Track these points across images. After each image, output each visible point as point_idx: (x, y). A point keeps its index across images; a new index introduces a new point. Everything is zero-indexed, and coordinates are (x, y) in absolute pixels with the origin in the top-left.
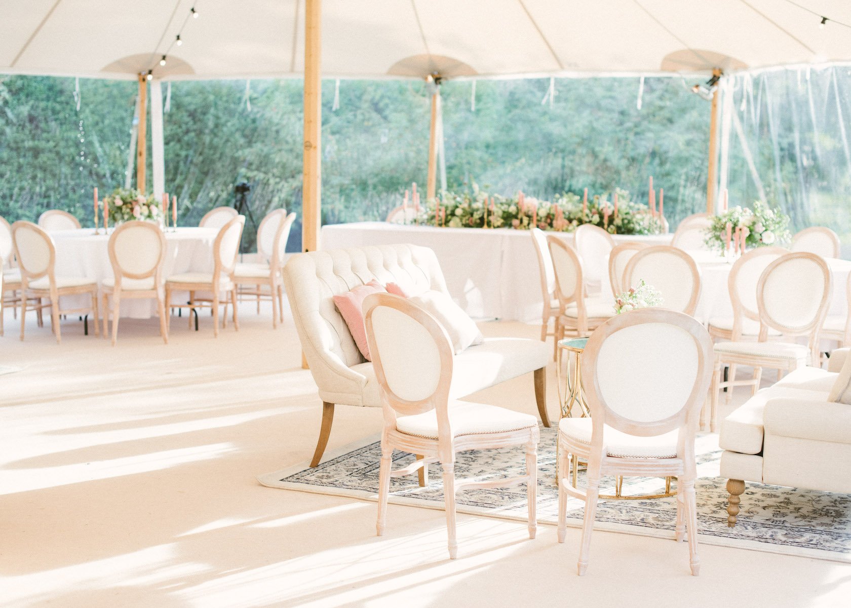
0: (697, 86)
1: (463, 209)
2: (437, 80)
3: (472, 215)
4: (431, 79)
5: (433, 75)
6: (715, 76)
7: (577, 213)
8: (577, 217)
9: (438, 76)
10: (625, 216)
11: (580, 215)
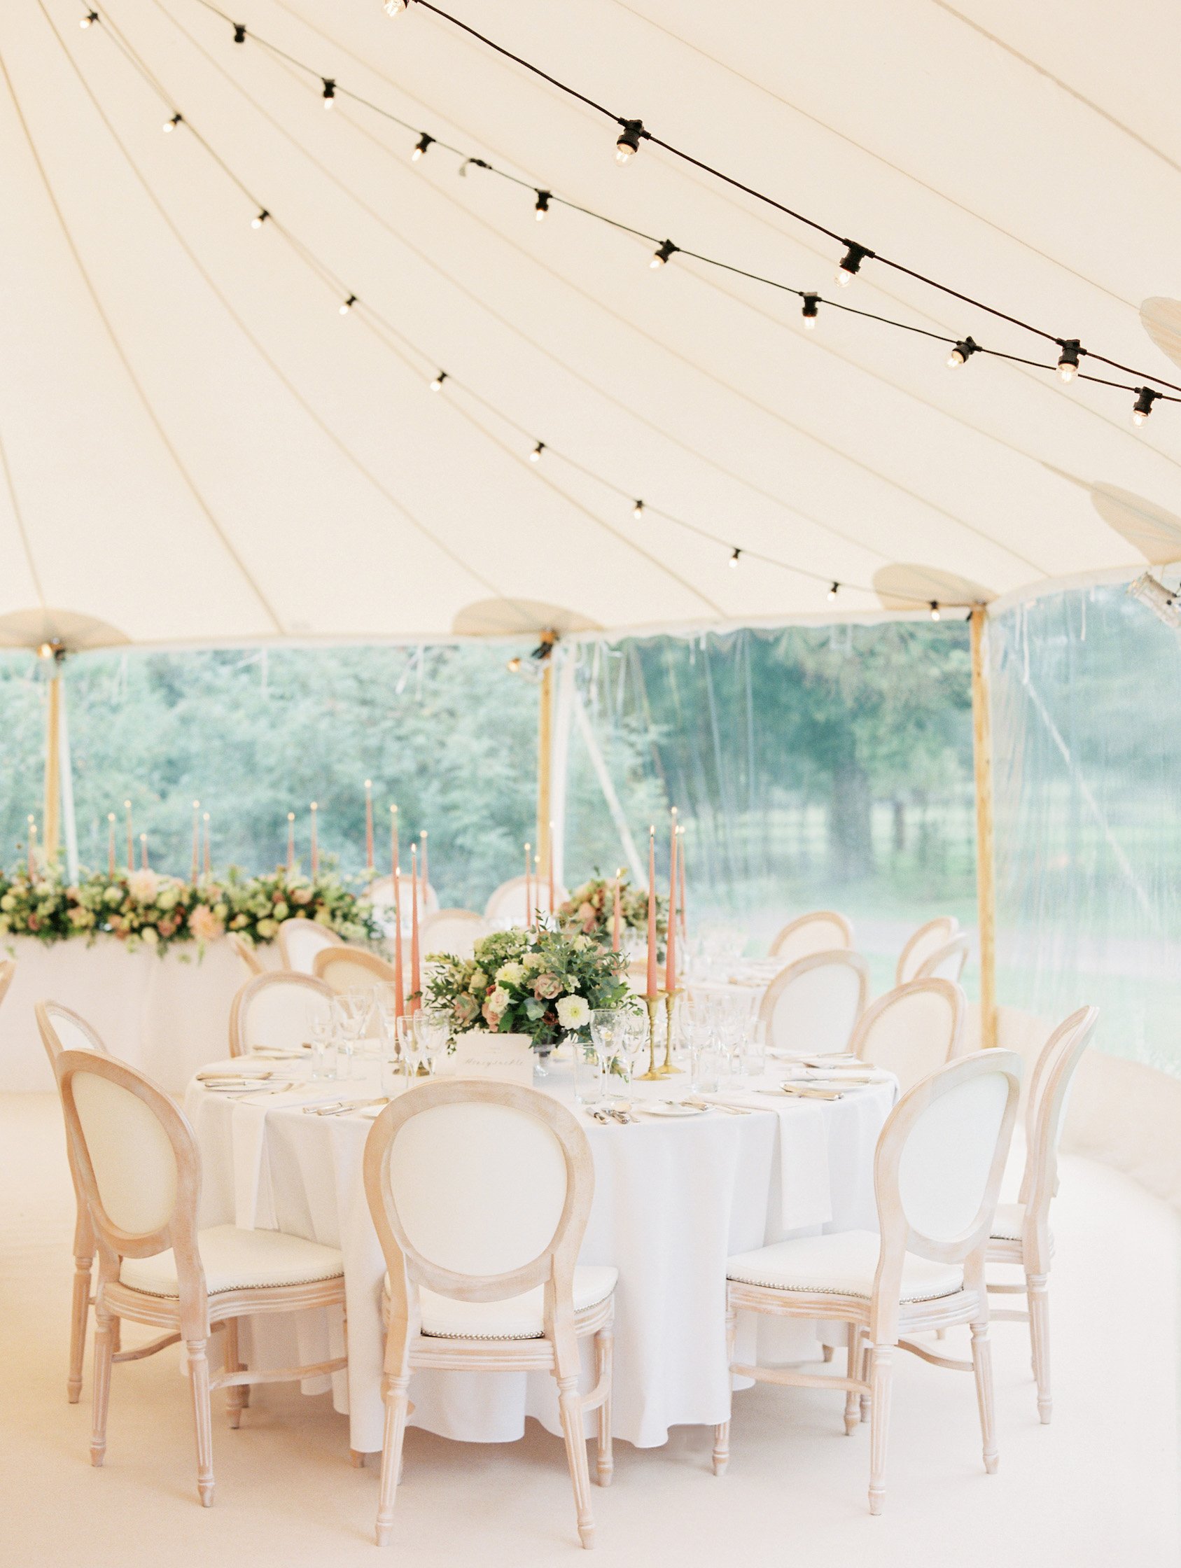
0: (517, 660)
1: (17, 897)
2: (59, 653)
3: (34, 908)
4: (47, 652)
5: (51, 645)
6: (544, 644)
7: (244, 901)
8: (244, 909)
9: (60, 647)
10: (335, 905)
11: (251, 905)
